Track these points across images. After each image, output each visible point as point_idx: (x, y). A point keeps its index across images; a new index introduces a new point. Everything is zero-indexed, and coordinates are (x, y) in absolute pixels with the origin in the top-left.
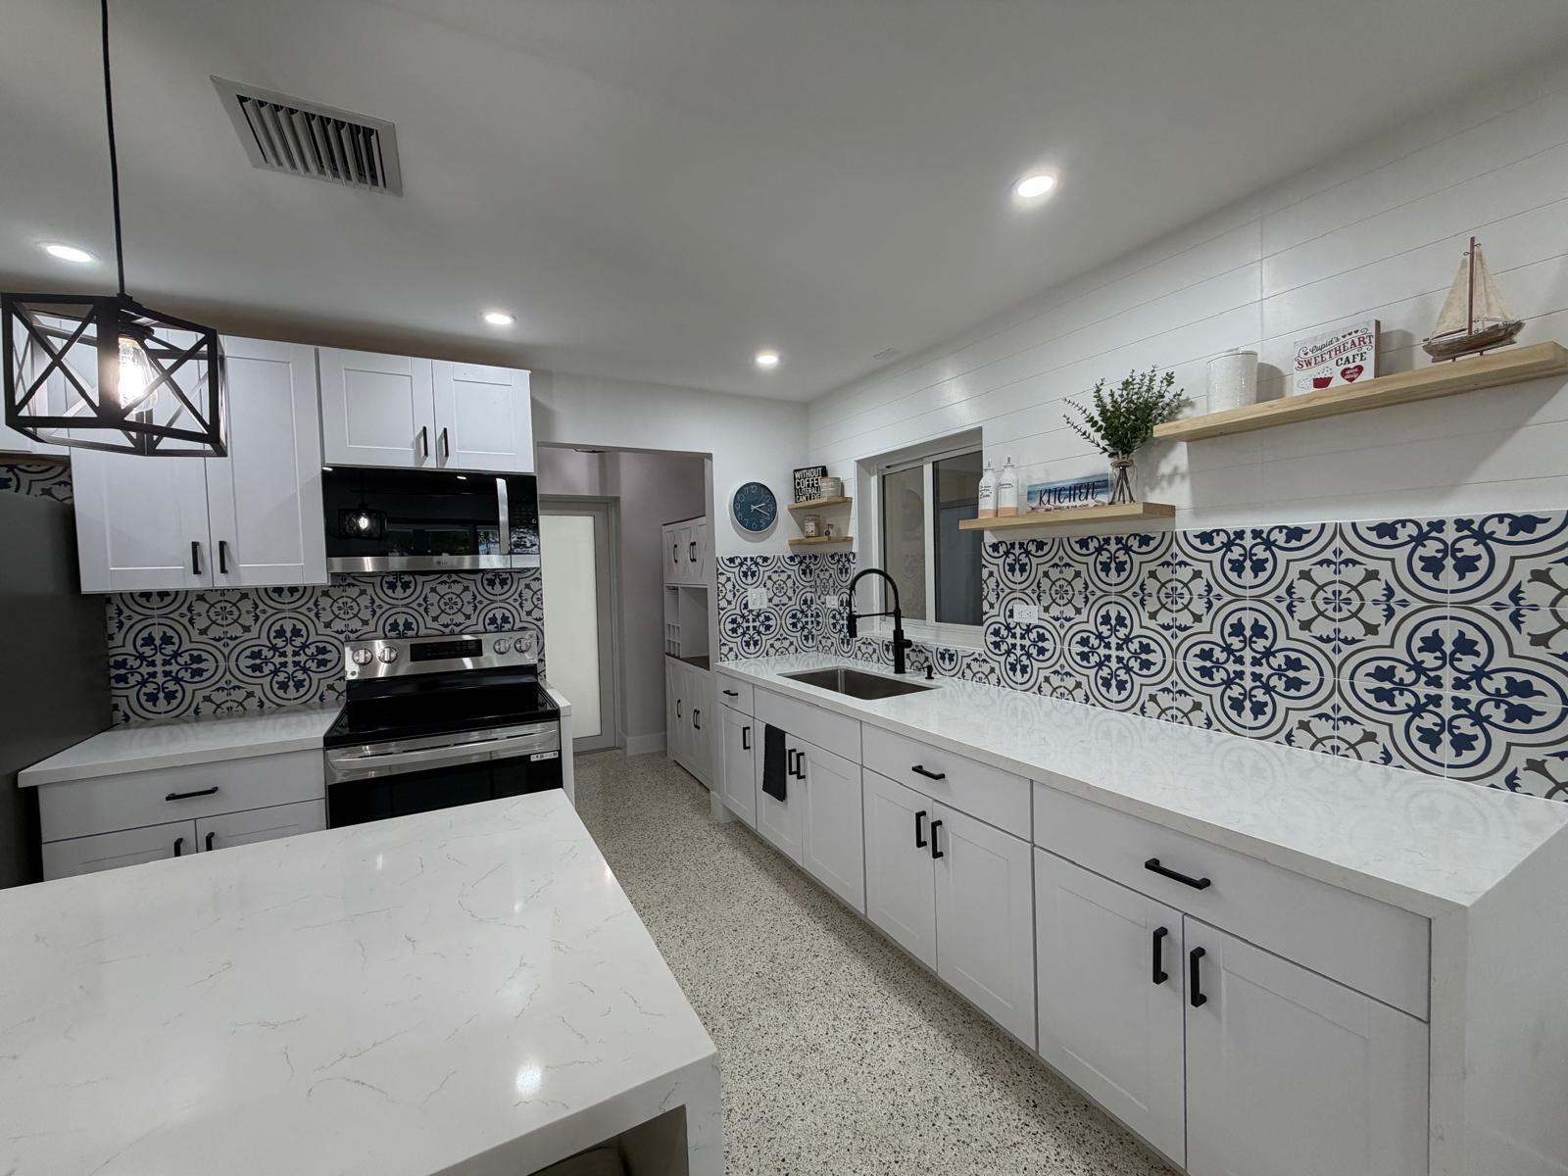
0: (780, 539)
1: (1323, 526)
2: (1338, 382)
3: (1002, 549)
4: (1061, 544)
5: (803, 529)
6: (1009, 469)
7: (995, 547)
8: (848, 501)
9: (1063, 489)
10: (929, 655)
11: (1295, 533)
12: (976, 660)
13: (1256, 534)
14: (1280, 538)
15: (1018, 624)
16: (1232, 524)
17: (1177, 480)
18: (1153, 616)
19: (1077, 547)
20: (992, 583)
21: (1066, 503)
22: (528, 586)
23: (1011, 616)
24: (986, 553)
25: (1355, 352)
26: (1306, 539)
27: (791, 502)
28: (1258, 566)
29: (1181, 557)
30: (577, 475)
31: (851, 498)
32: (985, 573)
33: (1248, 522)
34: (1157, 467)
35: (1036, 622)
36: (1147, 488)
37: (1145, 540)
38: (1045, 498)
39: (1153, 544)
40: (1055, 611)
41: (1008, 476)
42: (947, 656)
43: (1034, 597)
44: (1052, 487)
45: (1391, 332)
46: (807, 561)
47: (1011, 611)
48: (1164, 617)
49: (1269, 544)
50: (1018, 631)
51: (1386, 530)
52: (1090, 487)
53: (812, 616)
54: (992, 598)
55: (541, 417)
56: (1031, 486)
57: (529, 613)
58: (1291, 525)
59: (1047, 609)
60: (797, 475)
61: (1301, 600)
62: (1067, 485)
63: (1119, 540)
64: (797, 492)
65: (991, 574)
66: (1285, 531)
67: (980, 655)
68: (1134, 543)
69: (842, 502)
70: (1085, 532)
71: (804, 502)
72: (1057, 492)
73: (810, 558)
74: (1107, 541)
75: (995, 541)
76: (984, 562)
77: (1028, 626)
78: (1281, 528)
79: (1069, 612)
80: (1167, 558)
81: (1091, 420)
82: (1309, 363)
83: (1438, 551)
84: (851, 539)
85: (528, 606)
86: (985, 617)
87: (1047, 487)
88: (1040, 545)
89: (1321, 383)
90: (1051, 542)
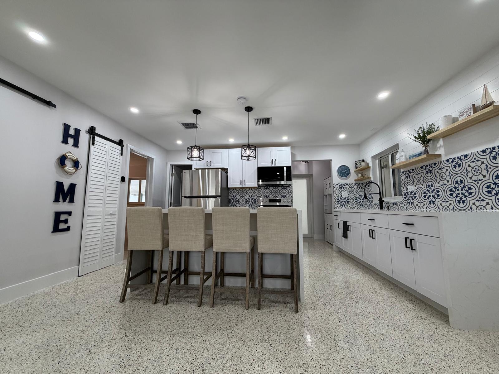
0: (352, 179)
1: (471, 153)
3: (405, 173)
4: (417, 169)
5: (358, 175)
6: (403, 152)
7: (403, 172)
8: (369, 168)
9: (417, 155)
10: (390, 204)
11: (466, 156)
12: (401, 203)
13: (458, 158)
14: (463, 158)
15: (409, 191)
16: (453, 156)
17: (441, 148)
19: (421, 169)
20: (403, 182)
22: (290, 189)
23: (408, 190)
24: (401, 174)
25: (469, 112)
26: (468, 157)
27: (354, 169)
28: (459, 166)
30: (302, 169)
31: (370, 167)
32: (401, 179)
33: (456, 155)
34: (437, 145)
35: (413, 190)
36: (435, 151)
37: (435, 164)
38: (413, 158)
40: (417, 186)
41: (403, 154)
42: (394, 203)
43: (413, 183)
44: (414, 155)
45: (478, 106)
46: (360, 185)
47: (408, 188)
49: (461, 160)
50: (410, 193)
51: (484, 151)
53: (362, 199)
54: (403, 186)
55: (293, 155)
56: (410, 156)
57: (290, 195)
58: (465, 154)
59: (415, 186)
60: (356, 162)
61: (469, 172)
62: (417, 154)
63: (429, 165)
64: (356, 167)
65: (403, 180)
66: (464, 156)
67: (402, 202)
68: (433, 165)
69: (368, 168)
71: (358, 169)
73: (361, 184)
74: (427, 166)
75: (403, 171)
76: (401, 177)
77: (412, 191)
78: (463, 155)
79: (420, 186)
80: (440, 167)
81: (416, 137)
82: (461, 116)
83: (495, 154)
84: (371, 178)
85: (290, 193)
86: (402, 191)
87: (413, 155)
88: (413, 170)
90: (415, 169)
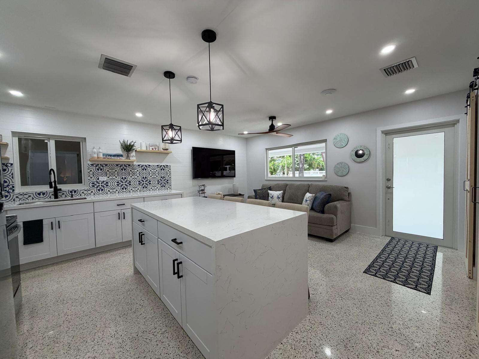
1: (152, 165)
2: (154, 150)
3: (95, 165)
4: (112, 165)
11: (149, 166)
12: (85, 190)
13: (145, 165)
14: (148, 166)
16: (142, 164)
17: (133, 157)
18: (131, 177)
19: (115, 166)
20: (91, 173)
21: (113, 158)
25: (156, 147)
28: (146, 170)
29: (135, 168)
33: (144, 164)
35: (106, 180)
37: (129, 165)
38: (107, 156)
39: (131, 166)
43: (105, 175)
47: (98, 179)
48: (133, 177)
49: (147, 167)
50: (100, 182)
51: (158, 166)
52: (118, 156)
54: (91, 176)
56: (104, 153)
58: (149, 164)
59: (108, 177)
63: (124, 165)
67: (88, 189)
68: (128, 166)
70: (117, 163)
72: (111, 155)
74: (122, 165)
75: (92, 163)
76: (88, 168)
77: (103, 181)
79: (114, 177)
82: (151, 147)
83: (162, 168)
86: (89, 180)
88: (106, 165)
89: (153, 149)
90: (109, 165)
